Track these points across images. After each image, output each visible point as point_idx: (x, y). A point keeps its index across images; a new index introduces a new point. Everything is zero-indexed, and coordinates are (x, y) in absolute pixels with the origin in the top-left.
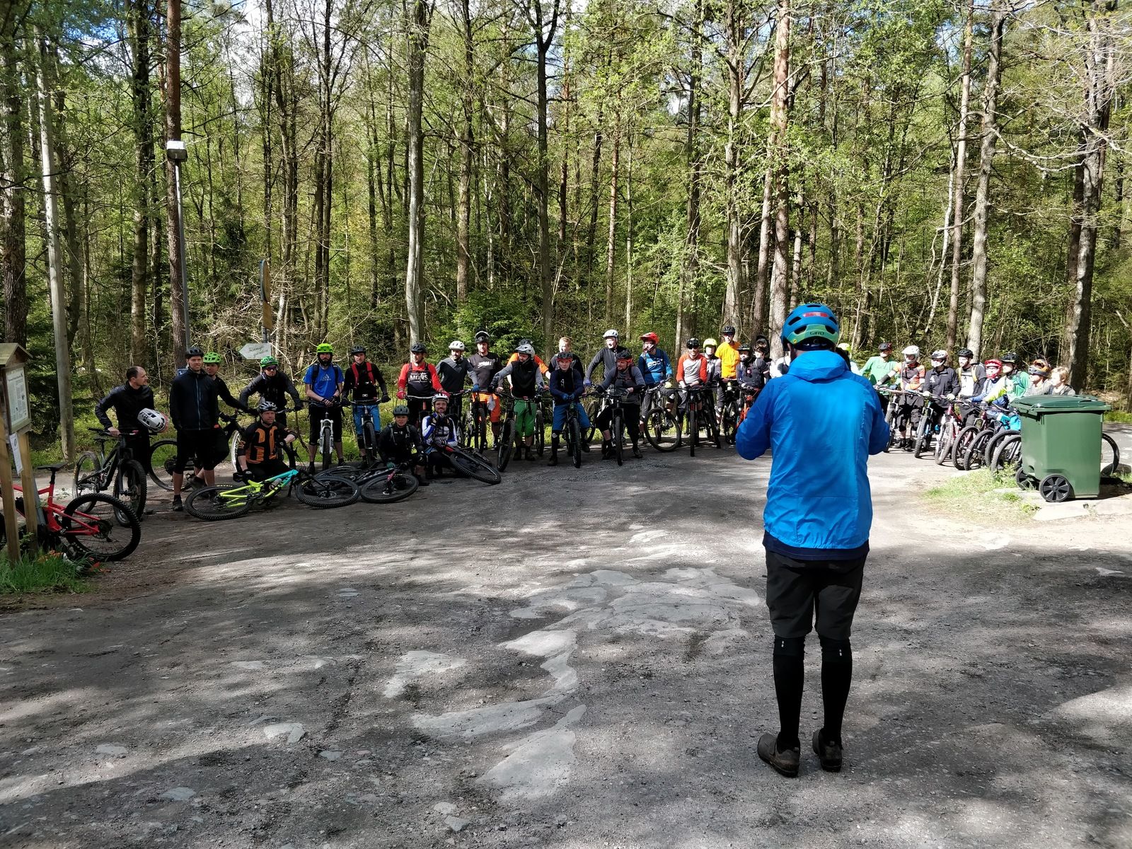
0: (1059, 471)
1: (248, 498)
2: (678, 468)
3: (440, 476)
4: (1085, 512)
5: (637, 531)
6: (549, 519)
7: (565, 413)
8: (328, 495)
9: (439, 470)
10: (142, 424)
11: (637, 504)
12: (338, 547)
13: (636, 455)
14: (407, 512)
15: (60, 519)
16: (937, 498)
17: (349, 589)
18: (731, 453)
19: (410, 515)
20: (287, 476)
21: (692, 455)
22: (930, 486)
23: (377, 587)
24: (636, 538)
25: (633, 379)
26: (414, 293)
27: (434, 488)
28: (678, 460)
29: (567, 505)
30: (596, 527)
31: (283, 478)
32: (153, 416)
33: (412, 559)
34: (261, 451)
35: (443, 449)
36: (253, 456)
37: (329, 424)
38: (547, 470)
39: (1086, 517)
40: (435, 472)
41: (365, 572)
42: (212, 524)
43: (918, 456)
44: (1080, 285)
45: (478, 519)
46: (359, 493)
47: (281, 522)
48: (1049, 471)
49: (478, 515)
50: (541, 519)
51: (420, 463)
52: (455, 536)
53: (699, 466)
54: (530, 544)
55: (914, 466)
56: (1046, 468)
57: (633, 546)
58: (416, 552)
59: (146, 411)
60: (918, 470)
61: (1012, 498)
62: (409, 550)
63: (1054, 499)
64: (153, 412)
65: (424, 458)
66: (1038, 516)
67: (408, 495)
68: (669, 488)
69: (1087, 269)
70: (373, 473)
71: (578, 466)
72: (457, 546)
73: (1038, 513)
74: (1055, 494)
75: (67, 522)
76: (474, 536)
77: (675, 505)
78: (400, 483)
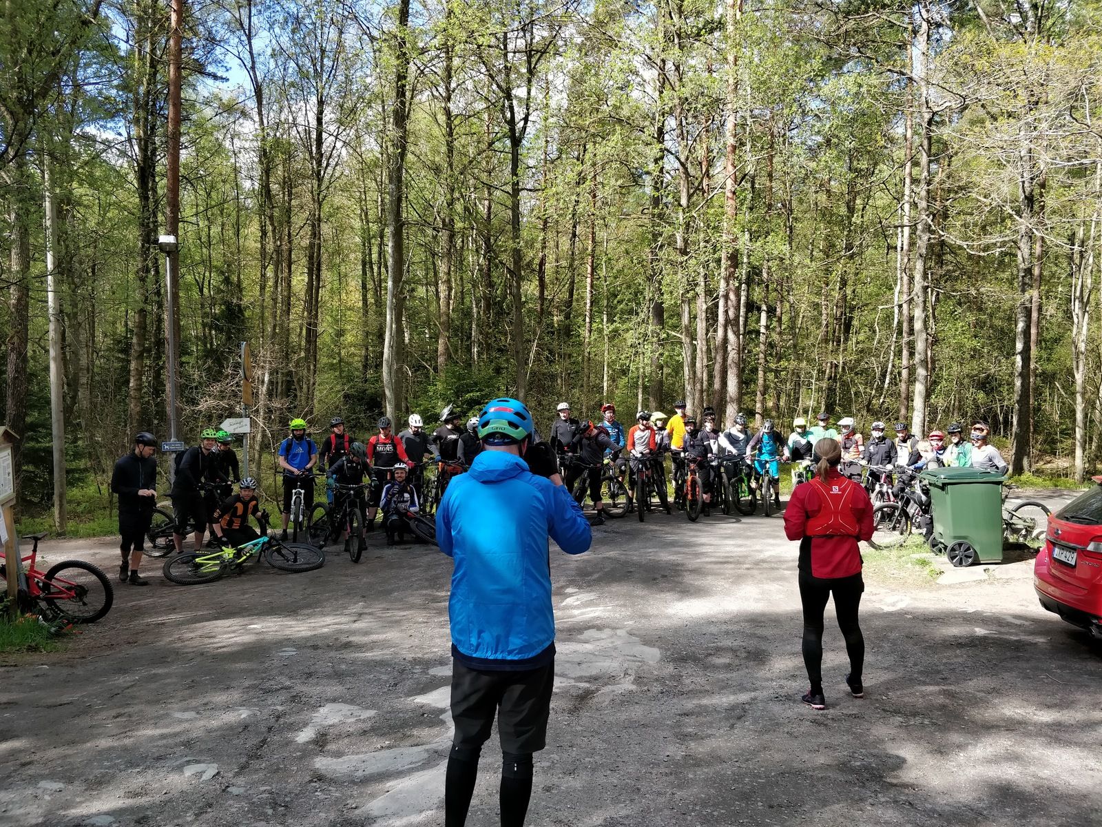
0: (965, 538)
1: (221, 563)
2: (626, 533)
3: (401, 542)
4: (985, 576)
5: (571, 595)
8: (295, 561)
11: (578, 569)
12: (291, 610)
15: (41, 584)
19: (365, 580)
21: (642, 520)
23: (315, 647)
24: (570, 601)
26: (390, 368)
27: (394, 553)
28: (628, 526)
33: (354, 622)
34: (237, 522)
37: (300, 493)
39: (985, 581)
40: (396, 538)
44: (1018, 359)
47: (246, 586)
48: (955, 538)
52: (401, 600)
53: (645, 532)
56: (952, 535)
58: (360, 615)
61: (924, 563)
62: (355, 613)
63: (960, 563)
66: (942, 580)
68: (612, 553)
69: (1025, 343)
73: (943, 576)
74: (961, 559)
75: (47, 587)
76: (418, 600)
77: (613, 570)
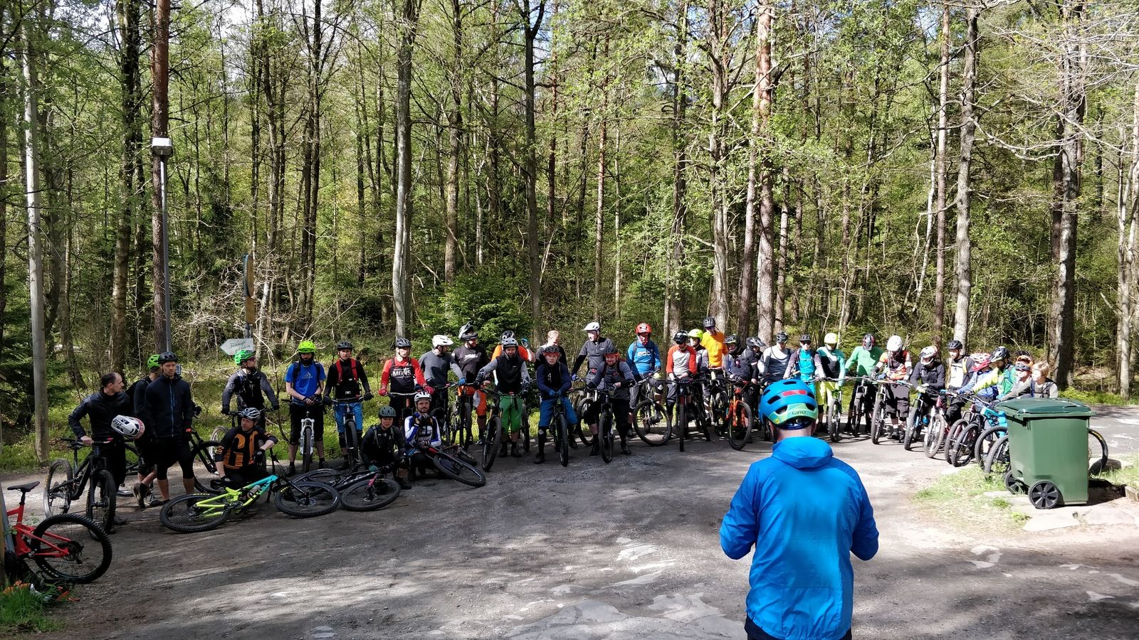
0: (1048, 477)
1: (225, 508)
2: (667, 466)
3: (424, 477)
4: (1075, 522)
5: (623, 546)
6: (535, 531)
7: (552, 409)
8: (307, 503)
9: (422, 471)
10: (115, 432)
11: (625, 512)
12: (314, 569)
13: (625, 451)
14: (387, 524)
15: (29, 541)
16: (928, 502)
17: (325, 628)
18: (722, 447)
19: (391, 527)
20: (266, 483)
21: (682, 450)
22: (921, 486)
23: (353, 624)
24: (624, 554)
25: (622, 374)
26: (400, 280)
27: (417, 493)
28: (667, 456)
29: (553, 513)
30: (583, 541)
31: (262, 485)
32: (127, 423)
33: (391, 585)
34: (240, 457)
35: (427, 450)
36: (232, 461)
37: (309, 423)
38: (534, 469)
39: (1076, 527)
40: (417, 473)
41: (343, 603)
42: (186, 537)
43: (908, 448)
44: (1063, 268)
45: (461, 532)
46: (340, 500)
47: (258, 535)
48: (1038, 477)
49: (461, 527)
50: (527, 532)
51: (404, 466)
52: (436, 555)
53: (689, 462)
54: (515, 565)
55: (904, 460)
56: (1034, 474)
57: (620, 565)
58: (395, 576)
59: (119, 417)
60: (908, 465)
61: (1002, 504)
62: (389, 573)
63: (1043, 505)
64: (127, 418)
65: (406, 460)
66: (1030, 526)
67: (390, 502)
68: (660, 491)
69: (1070, 251)
70: (354, 477)
71: (565, 464)
72: (437, 568)
73: (1029, 522)
74: (1044, 501)
75: (35, 544)
76: (457, 556)
77: (664, 513)
78: (382, 488)
